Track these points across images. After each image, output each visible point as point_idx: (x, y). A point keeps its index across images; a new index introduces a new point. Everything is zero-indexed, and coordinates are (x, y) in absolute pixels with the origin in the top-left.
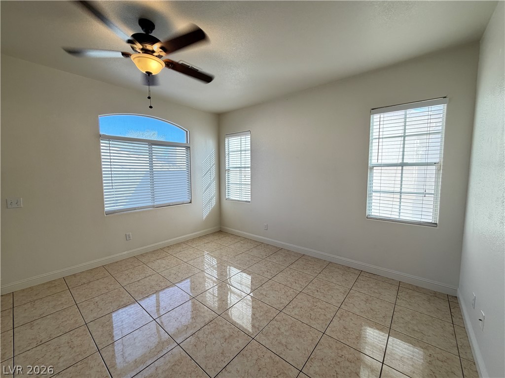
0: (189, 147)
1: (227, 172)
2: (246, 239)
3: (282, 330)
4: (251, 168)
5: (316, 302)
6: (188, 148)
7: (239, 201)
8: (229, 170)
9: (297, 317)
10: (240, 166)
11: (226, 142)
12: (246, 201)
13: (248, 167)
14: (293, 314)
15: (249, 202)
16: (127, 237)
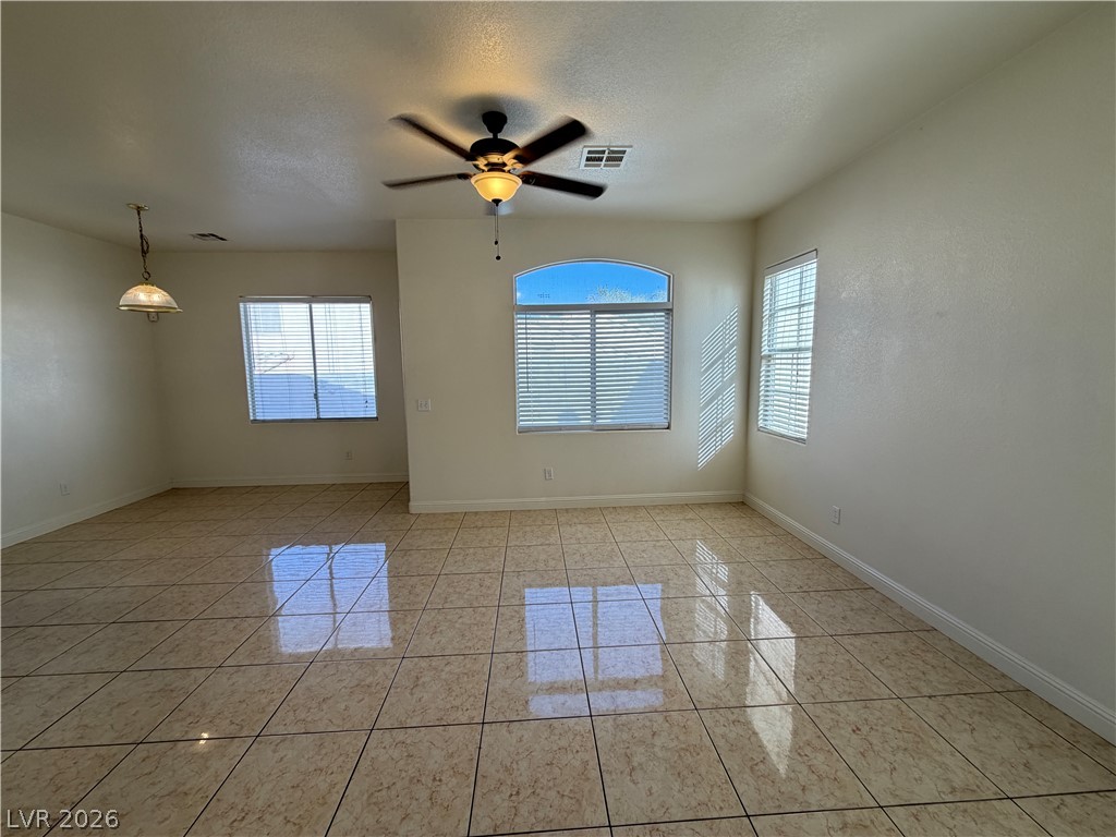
0: (671, 310)
1: (764, 362)
2: (788, 537)
3: (658, 742)
4: (813, 350)
5: (815, 749)
6: (669, 311)
7: (783, 436)
8: (770, 356)
9: (720, 743)
10: (794, 345)
11: (767, 286)
12: (797, 440)
13: (806, 349)
14: (719, 731)
15: (802, 441)
16: (547, 474)
